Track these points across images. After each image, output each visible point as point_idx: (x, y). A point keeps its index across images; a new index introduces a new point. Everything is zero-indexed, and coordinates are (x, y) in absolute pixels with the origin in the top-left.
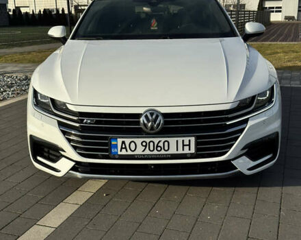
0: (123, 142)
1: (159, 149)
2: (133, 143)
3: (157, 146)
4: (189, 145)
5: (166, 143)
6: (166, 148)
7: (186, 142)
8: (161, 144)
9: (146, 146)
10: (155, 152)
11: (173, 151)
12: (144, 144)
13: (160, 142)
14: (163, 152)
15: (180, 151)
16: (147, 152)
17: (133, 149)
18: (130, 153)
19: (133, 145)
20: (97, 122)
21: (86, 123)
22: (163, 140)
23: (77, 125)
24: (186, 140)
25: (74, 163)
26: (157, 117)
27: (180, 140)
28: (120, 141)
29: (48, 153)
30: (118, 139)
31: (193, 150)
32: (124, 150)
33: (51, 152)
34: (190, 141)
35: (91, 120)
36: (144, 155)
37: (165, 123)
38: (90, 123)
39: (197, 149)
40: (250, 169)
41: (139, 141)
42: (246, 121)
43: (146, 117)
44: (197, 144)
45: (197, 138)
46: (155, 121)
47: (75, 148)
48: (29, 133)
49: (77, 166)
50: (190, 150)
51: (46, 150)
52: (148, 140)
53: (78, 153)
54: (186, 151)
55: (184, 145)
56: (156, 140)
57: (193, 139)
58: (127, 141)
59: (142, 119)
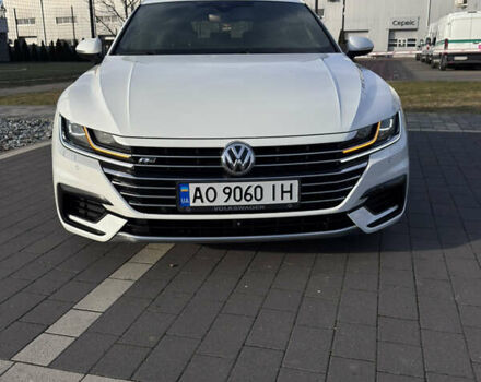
0: (198, 189)
1: (248, 197)
2: (211, 191)
3: (246, 194)
4: (290, 192)
5: (259, 190)
6: (259, 197)
7: (287, 188)
8: (251, 191)
9: (229, 194)
10: (243, 202)
11: (268, 200)
12: (228, 191)
13: (249, 187)
14: (254, 202)
15: (278, 201)
16: (232, 202)
17: (211, 199)
18: (207, 204)
19: (211, 192)
20: (159, 161)
21: (142, 163)
22: (254, 184)
23: (130, 165)
24: (287, 184)
25: (125, 221)
26: (246, 151)
27: (278, 184)
28: (192, 187)
29: (85, 208)
30: (191, 185)
31: (296, 199)
32: (198, 201)
33: (90, 207)
34: (291, 186)
35: (150, 159)
36: (227, 207)
37: (258, 161)
38: (148, 163)
39: (301, 198)
40: (371, 225)
41: (219, 187)
42: (366, 158)
43: (230, 152)
44: (302, 189)
45: (302, 181)
46: (243, 158)
47: (127, 199)
48: (56, 181)
49: (131, 226)
50: (291, 198)
51: (82, 205)
52: (233, 185)
53: (132, 206)
54: (287, 200)
55: (283, 192)
56: (244, 186)
57: (296, 184)
58: (204, 187)
59: (225, 157)
